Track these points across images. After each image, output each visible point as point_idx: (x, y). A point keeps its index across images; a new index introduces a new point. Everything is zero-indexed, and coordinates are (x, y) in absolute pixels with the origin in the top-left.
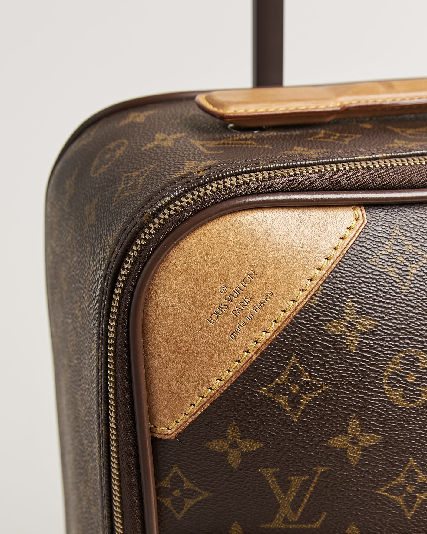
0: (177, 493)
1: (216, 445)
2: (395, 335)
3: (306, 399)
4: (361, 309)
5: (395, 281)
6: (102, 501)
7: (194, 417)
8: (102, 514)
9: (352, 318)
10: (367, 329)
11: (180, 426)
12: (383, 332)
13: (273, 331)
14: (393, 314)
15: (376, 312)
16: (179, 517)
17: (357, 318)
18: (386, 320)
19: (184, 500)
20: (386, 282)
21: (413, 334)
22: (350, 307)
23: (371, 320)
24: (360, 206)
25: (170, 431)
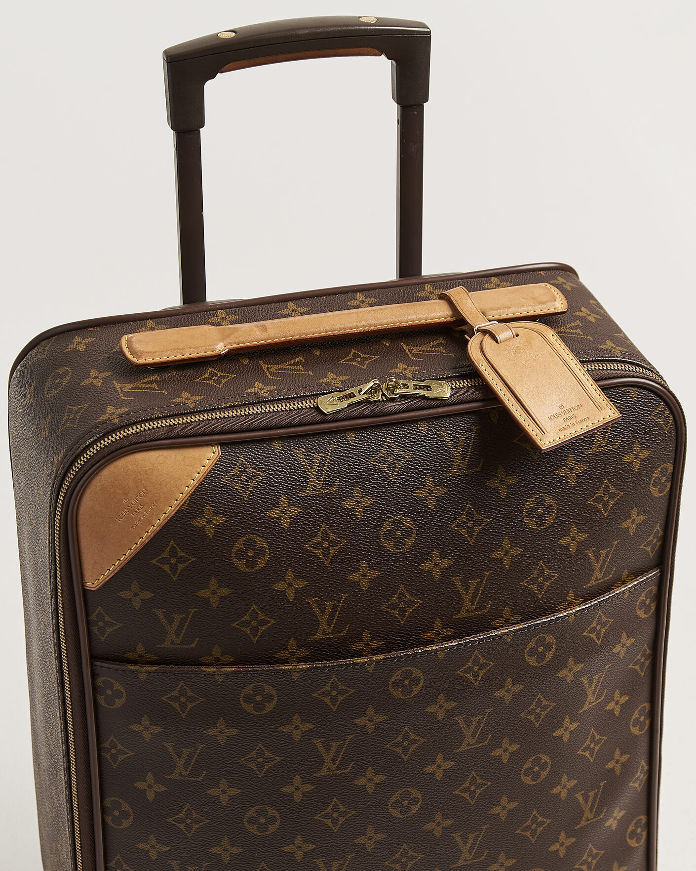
0: (101, 624)
1: (125, 594)
2: (239, 526)
3: (181, 567)
4: (216, 510)
5: (239, 492)
6: (53, 627)
7: (110, 577)
8: (53, 635)
9: (210, 516)
10: (220, 523)
11: (101, 583)
12: (231, 525)
13: (158, 525)
14: (238, 513)
15: (226, 512)
16: (103, 639)
17: (213, 516)
18: (232, 517)
19: (105, 628)
20: (233, 493)
21: (252, 525)
22: (208, 509)
23: (223, 517)
24: (216, 444)
25: (94, 586)
